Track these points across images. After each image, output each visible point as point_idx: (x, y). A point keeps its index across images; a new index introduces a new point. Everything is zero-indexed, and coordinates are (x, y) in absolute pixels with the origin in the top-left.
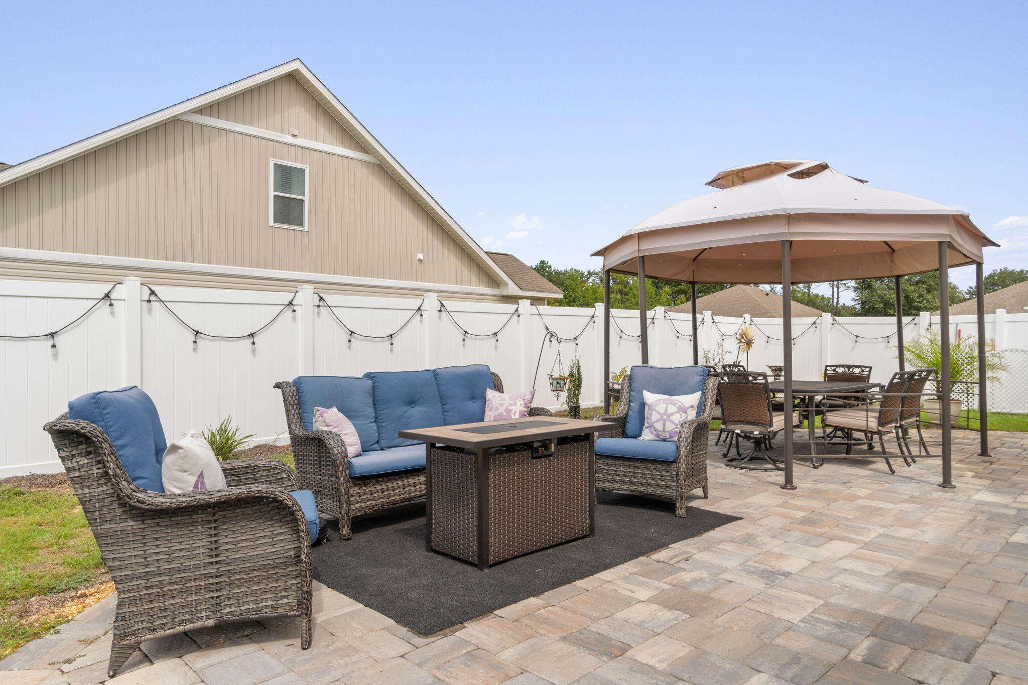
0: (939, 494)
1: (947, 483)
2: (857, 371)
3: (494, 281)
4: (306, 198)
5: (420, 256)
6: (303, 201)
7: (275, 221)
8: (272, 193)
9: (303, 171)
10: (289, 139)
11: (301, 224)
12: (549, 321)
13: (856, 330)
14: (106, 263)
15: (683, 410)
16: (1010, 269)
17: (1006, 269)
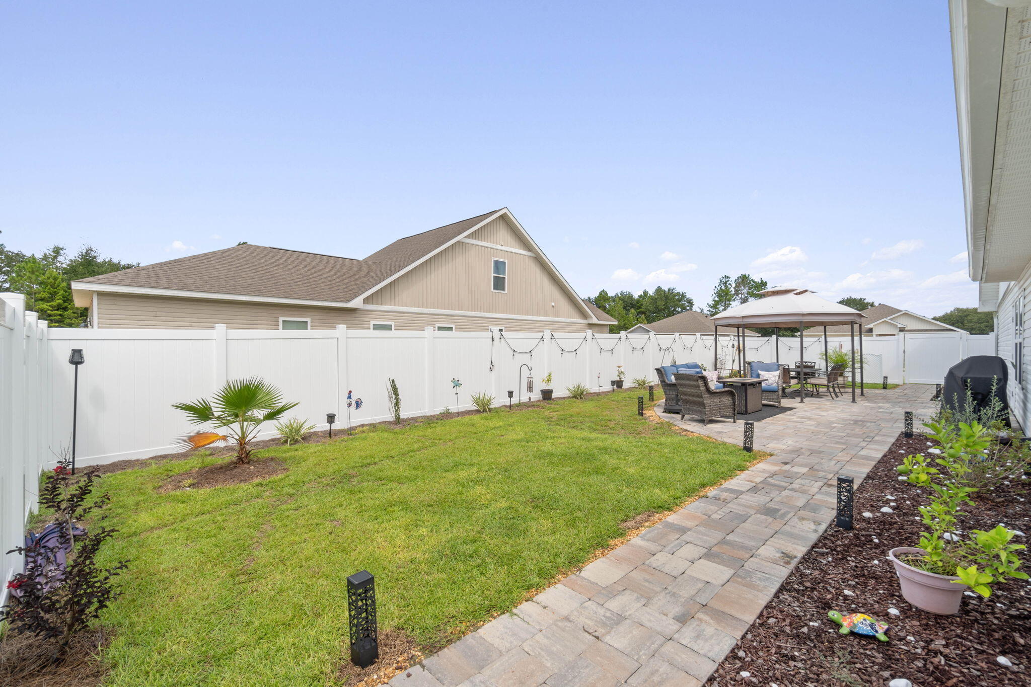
0: (852, 404)
1: (854, 401)
2: (809, 364)
3: (584, 315)
4: (506, 277)
5: (553, 304)
6: (504, 278)
7: (494, 289)
8: (493, 275)
9: (505, 263)
10: (500, 247)
11: (504, 290)
12: (660, 342)
13: (789, 344)
14: (431, 312)
15: (775, 376)
16: (853, 297)
17: (851, 297)
